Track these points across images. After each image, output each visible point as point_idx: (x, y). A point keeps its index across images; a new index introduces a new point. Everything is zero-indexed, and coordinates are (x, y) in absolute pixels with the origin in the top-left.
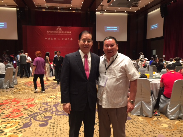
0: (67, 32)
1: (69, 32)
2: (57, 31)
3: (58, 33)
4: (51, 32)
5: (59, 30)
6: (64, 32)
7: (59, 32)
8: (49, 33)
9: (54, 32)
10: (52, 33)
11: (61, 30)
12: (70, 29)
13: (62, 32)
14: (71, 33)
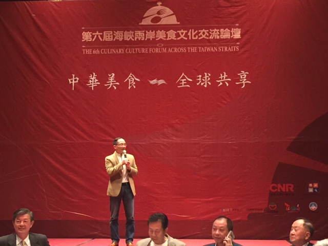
0: (215, 34)
1: (225, 34)
2: (147, 28)
3: (154, 43)
4: (108, 36)
5: (163, 22)
6: (192, 34)
7: (161, 35)
8: (97, 44)
9: (128, 36)
10: (116, 44)
11: (173, 20)
12: (232, 10)
13: (178, 35)
14: (238, 40)
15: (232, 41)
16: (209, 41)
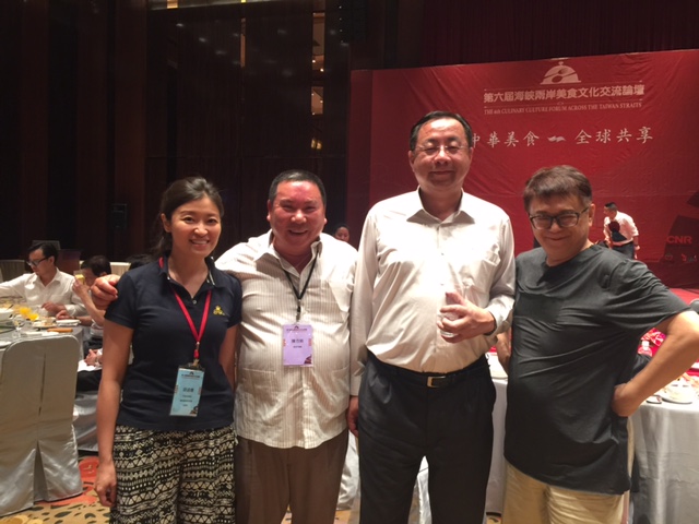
0: (617, 91)
1: (628, 91)
2: (548, 87)
3: (554, 101)
4: (509, 97)
5: (564, 81)
6: (593, 92)
7: (561, 94)
8: (498, 104)
9: (529, 96)
10: (517, 104)
11: (575, 79)
12: (636, 67)
13: (578, 93)
14: (640, 96)
15: (635, 98)
16: (611, 98)
